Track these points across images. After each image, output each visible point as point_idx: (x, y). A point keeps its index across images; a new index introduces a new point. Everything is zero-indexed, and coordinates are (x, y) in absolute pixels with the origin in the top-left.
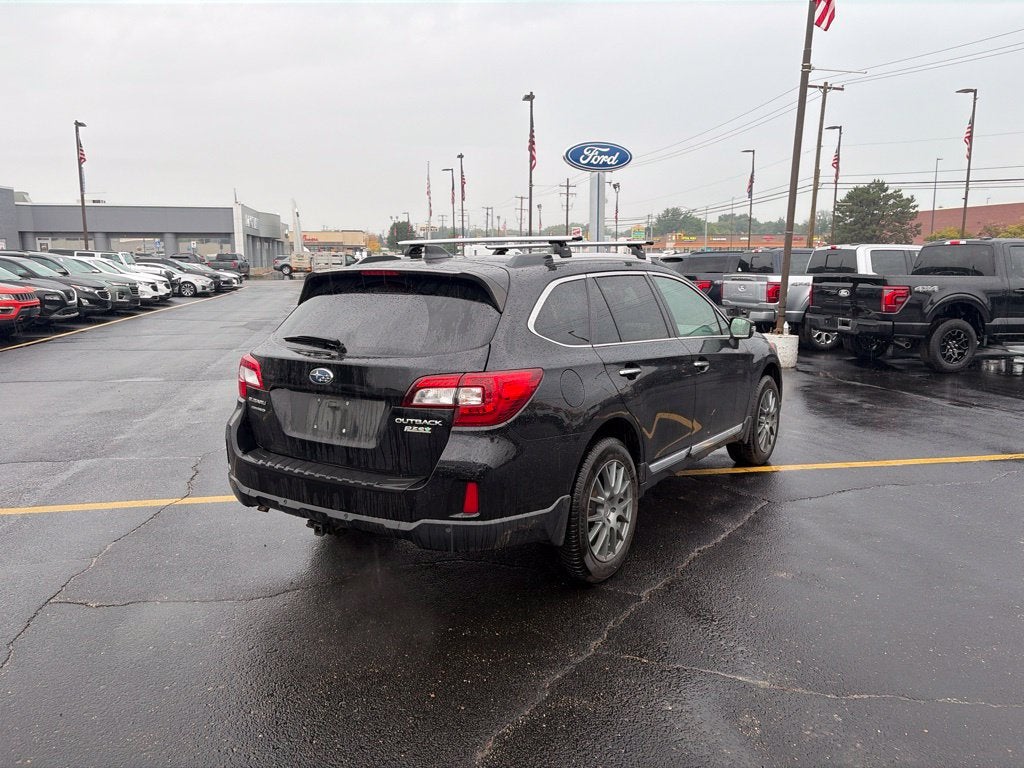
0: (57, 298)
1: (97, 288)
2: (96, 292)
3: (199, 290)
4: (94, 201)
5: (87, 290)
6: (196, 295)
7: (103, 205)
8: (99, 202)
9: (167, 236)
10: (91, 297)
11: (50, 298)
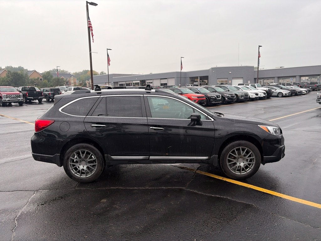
0: (214, 98)
1: (230, 95)
2: (230, 96)
3: (284, 95)
4: (280, 67)
5: (228, 95)
6: (283, 96)
7: (284, 68)
8: (282, 67)
9: (297, 77)
10: (228, 97)
11: (212, 98)
